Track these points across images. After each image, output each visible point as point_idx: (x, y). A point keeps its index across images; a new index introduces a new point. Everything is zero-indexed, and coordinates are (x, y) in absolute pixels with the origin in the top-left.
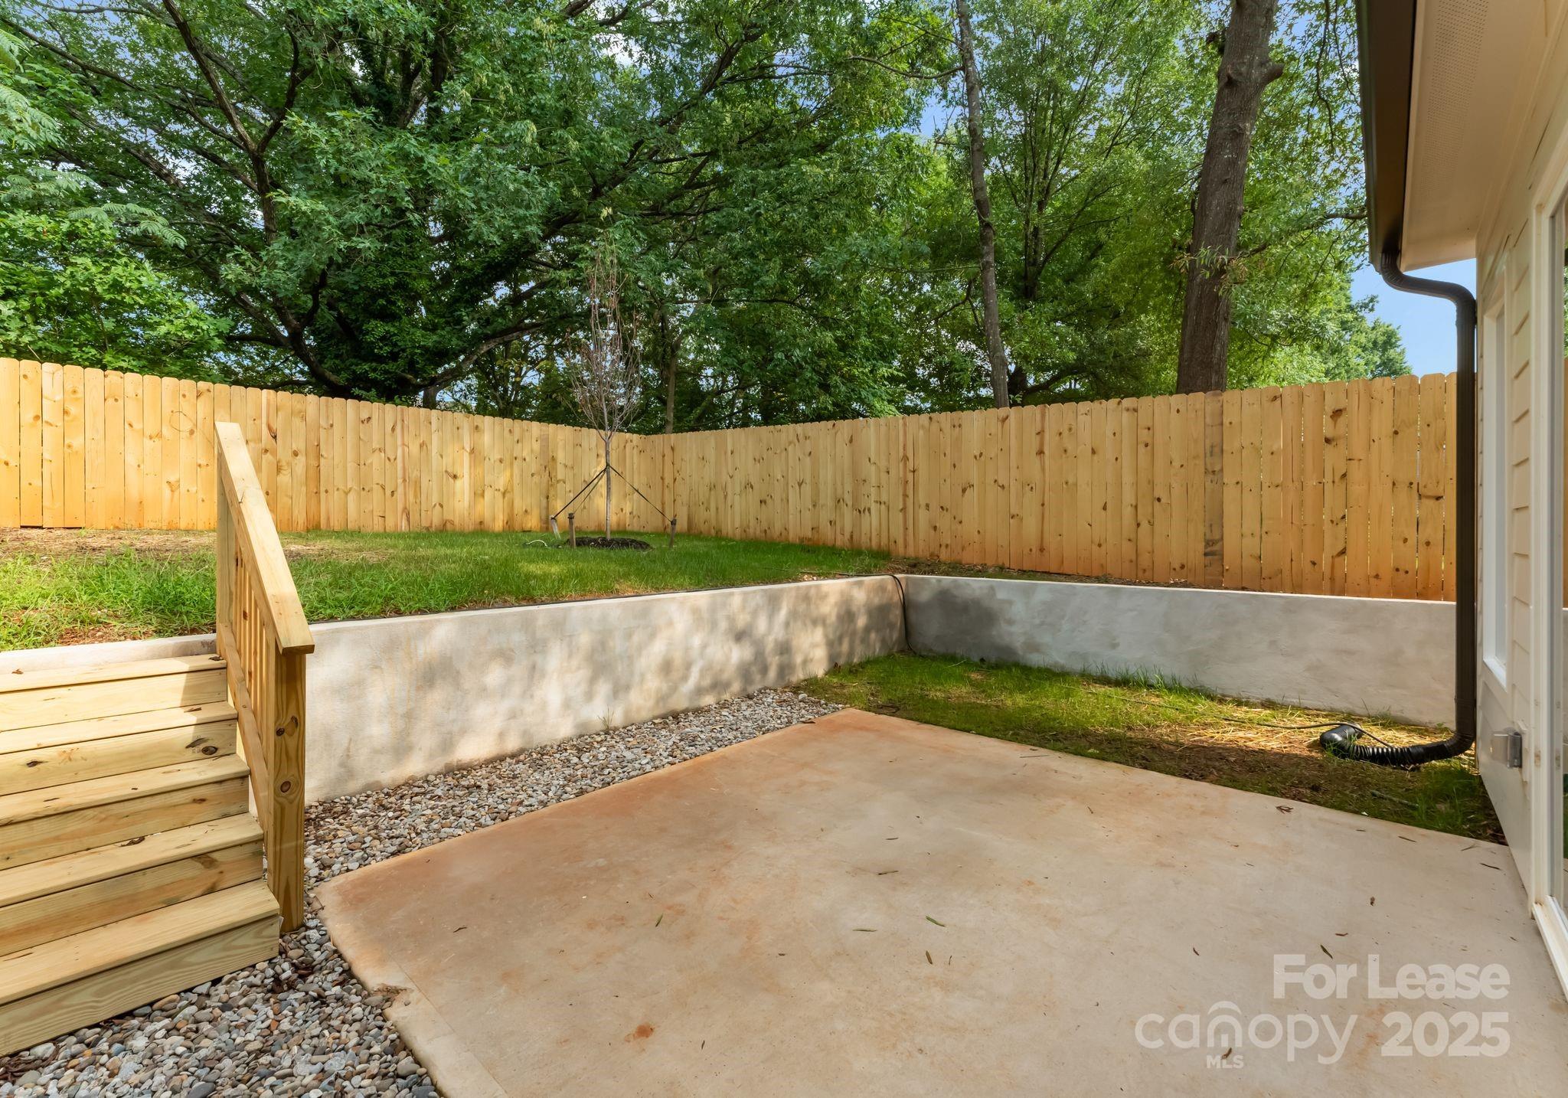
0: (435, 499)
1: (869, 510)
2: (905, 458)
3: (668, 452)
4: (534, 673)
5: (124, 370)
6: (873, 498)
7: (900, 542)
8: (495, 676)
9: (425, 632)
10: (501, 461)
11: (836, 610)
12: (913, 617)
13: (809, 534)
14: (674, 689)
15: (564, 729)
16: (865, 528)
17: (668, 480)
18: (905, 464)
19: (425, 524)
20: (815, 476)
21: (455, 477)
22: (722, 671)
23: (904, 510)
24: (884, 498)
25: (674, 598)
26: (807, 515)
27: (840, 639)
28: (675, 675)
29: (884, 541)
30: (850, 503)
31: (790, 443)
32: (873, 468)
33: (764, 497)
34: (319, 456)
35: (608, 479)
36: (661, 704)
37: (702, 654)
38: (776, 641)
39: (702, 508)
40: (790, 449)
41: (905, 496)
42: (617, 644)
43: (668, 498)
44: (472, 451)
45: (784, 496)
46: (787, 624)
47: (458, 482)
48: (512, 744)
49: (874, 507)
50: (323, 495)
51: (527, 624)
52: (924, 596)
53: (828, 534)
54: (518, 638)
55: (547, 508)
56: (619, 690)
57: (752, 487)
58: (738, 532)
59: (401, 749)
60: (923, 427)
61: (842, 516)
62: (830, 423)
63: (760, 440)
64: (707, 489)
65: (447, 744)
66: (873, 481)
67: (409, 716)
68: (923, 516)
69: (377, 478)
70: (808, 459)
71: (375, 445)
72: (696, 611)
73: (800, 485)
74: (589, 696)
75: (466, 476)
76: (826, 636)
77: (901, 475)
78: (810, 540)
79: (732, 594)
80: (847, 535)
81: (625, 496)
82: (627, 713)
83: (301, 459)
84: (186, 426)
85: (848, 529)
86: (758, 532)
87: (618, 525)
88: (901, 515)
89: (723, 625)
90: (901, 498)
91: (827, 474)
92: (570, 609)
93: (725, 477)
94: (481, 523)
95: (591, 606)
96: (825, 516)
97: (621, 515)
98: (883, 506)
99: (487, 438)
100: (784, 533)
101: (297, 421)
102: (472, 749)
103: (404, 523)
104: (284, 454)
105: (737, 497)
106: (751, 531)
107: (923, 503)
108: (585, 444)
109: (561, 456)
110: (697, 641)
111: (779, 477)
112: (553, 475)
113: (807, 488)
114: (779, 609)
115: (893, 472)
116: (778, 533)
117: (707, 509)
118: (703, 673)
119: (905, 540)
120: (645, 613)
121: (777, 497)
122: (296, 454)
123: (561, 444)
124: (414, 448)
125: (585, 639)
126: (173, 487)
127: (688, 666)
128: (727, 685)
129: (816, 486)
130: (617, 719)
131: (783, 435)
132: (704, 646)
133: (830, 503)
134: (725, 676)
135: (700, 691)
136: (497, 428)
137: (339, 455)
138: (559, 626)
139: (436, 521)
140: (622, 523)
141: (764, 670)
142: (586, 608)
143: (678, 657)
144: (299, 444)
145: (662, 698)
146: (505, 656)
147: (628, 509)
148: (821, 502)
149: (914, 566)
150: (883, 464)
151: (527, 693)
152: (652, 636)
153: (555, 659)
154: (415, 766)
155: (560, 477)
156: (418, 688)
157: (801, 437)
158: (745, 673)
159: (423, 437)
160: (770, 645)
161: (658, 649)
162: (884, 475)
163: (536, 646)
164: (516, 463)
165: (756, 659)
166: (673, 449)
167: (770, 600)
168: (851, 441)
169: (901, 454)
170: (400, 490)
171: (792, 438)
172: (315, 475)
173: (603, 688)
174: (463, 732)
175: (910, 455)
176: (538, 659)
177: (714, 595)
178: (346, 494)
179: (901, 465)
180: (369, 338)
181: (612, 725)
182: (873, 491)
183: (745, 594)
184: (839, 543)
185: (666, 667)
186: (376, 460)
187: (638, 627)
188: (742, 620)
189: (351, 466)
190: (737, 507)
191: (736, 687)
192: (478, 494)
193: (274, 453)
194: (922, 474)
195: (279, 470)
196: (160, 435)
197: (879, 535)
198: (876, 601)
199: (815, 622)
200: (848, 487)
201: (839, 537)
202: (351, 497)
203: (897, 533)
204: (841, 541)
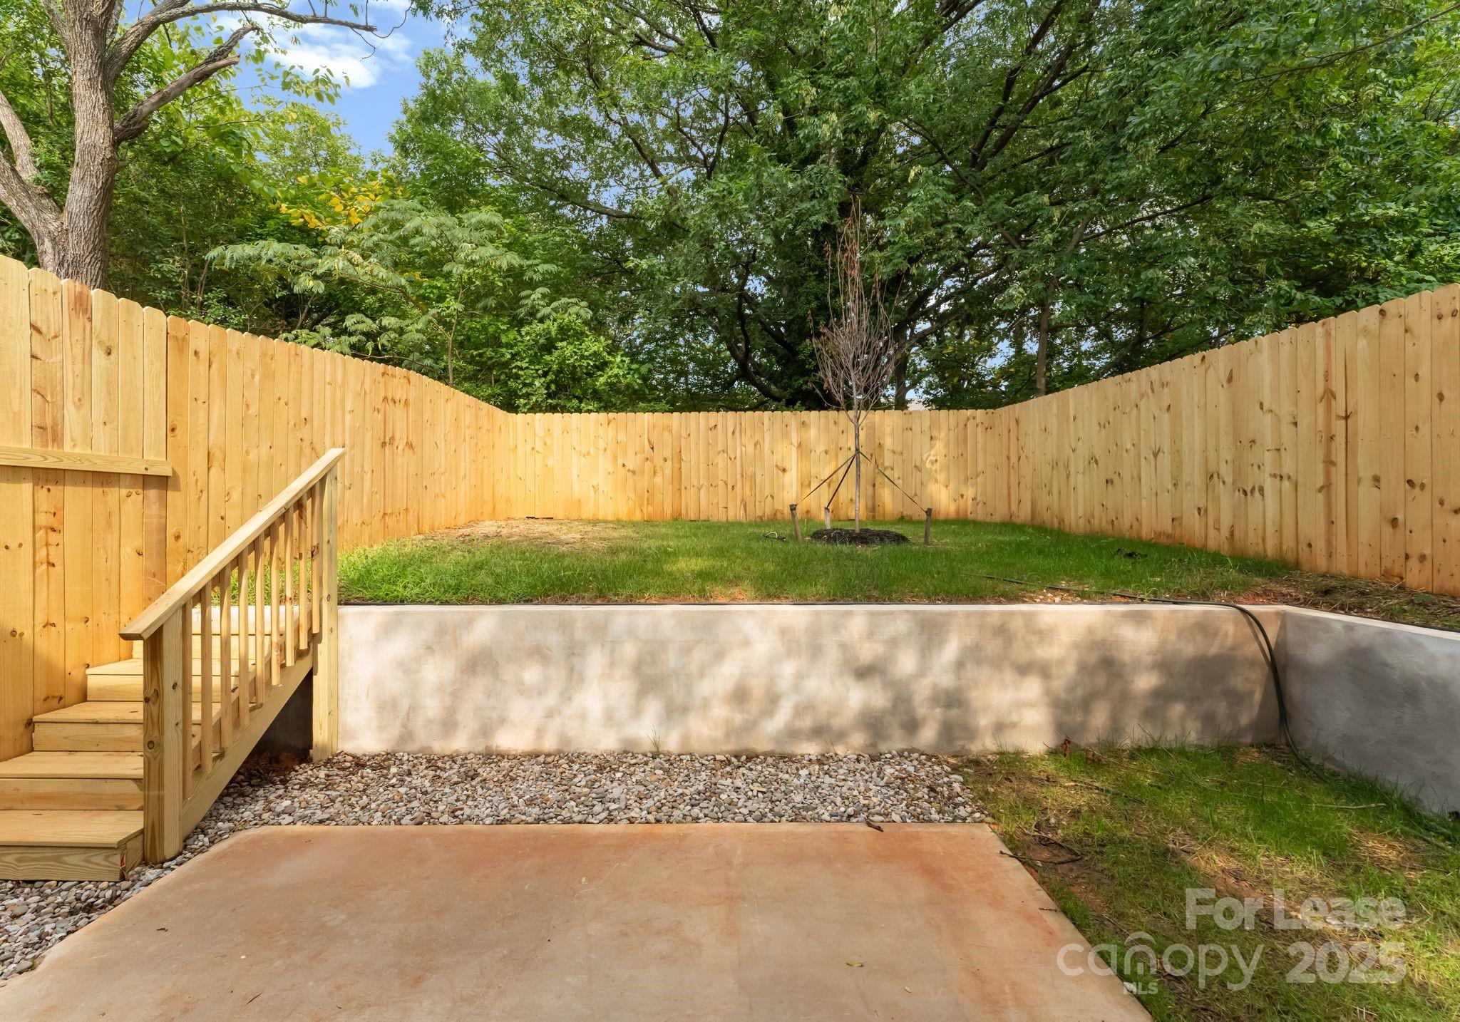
0: (767, 492)
1: (1261, 490)
2: (1329, 395)
3: (1013, 424)
4: (574, 678)
5: (589, 411)
6: (1268, 469)
7: (1320, 545)
8: (532, 674)
9: (469, 622)
10: (826, 452)
11: (1074, 656)
12: (1295, 689)
13: (1168, 527)
14: (751, 726)
15: (606, 742)
16: (1254, 519)
17: (1014, 459)
18: (1328, 408)
19: (759, 513)
20: (1176, 440)
21: (784, 470)
22: (831, 715)
23: (1326, 488)
24: (1288, 468)
25: (752, 612)
26: (1166, 499)
27: (1086, 703)
28: (754, 707)
29: (1289, 542)
30: (1229, 480)
31: (1142, 396)
32: (1268, 419)
33: (1111, 475)
34: (680, 460)
35: (858, 466)
36: (733, 739)
37: (797, 688)
38: (935, 687)
39: (1045, 491)
40: (1142, 404)
41: (1329, 463)
42: (671, 659)
43: (1014, 481)
44: (800, 445)
45: (1135, 473)
46: (960, 665)
47: (787, 475)
48: (549, 744)
49: (1269, 484)
50: (683, 491)
51: (565, 626)
52: (1318, 653)
53: (1195, 529)
54: (554, 639)
55: (874, 496)
56: (674, 712)
57: (1096, 462)
58: (1082, 522)
59: (448, 725)
60: (1365, 332)
61: (1217, 500)
62: (1199, 355)
63: (1106, 398)
64: (1049, 467)
65: (486, 730)
66: (1269, 442)
67: (455, 695)
68: (1367, 499)
69: (721, 475)
70: (1166, 416)
71: (720, 448)
72: (784, 632)
73: (1155, 455)
74: (637, 712)
75: (794, 469)
76: (1048, 692)
77: (1321, 425)
78: (1169, 536)
79: (850, 613)
80: (1225, 532)
81: (966, 480)
82: (685, 739)
83: (669, 462)
84: (602, 445)
85: (1226, 522)
86: (1104, 523)
87: (958, 513)
88: (1321, 497)
89: (832, 654)
90: (1321, 467)
91: (1194, 436)
92: (612, 613)
93: (1068, 451)
94: (808, 512)
95: (638, 612)
96: (1192, 498)
97: (961, 502)
98: (1286, 483)
99: (813, 432)
100: (1135, 524)
101: (666, 434)
102: (513, 740)
103: (742, 512)
104: (658, 461)
105: (1080, 476)
106: (1096, 521)
107: (1366, 475)
108: (916, 428)
109: (888, 442)
110: (788, 669)
111: (1129, 446)
112: (879, 462)
113: (1165, 460)
114: (942, 643)
115: (1304, 423)
116: (1127, 525)
117: (1050, 493)
118: (800, 710)
119: (1329, 543)
120: (708, 626)
121: (1127, 478)
122: (665, 460)
123: (888, 430)
124: (750, 448)
125: (629, 650)
126: (596, 489)
127: (773, 700)
128: (841, 736)
129: (1177, 453)
130: (672, 744)
131: (1134, 385)
132: (800, 677)
133: (1198, 480)
134: (837, 723)
135: (793, 734)
136: (823, 421)
137: (693, 458)
138: (599, 631)
139: (768, 511)
140: (961, 512)
141: (912, 726)
142: (631, 613)
143: (757, 686)
144: (668, 453)
145: (730, 732)
146: (539, 654)
147: (970, 493)
148: (1186, 478)
149: (1327, 592)
150: (1286, 409)
151: (566, 697)
152: (720, 656)
153: (595, 661)
154: (460, 743)
155: (887, 464)
156: (463, 672)
157: (1156, 386)
158: (873, 724)
159: (758, 437)
160: (922, 691)
161: (727, 673)
162: (1287, 430)
163: (574, 651)
164: (841, 453)
165: (894, 706)
166: (1017, 422)
167: (922, 627)
168: (1230, 380)
169: (1320, 390)
170: (739, 485)
171: (1145, 386)
172: (678, 476)
173: (653, 708)
174: (502, 721)
175: (1339, 389)
176: (576, 660)
177: (817, 613)
178: (699, 489)
179: (1321, 408)
180: (801, 357)
181: (663, 748)
182: (1268, 458)
183: (872, 614)
184: (1212, 544)
185: (740, 696)
186: (721, 460)
187: (699, 642)
188: (868, 652)
189: (703, 466)
190: (1080, 490)
191: (858, 740)
192: (805, 484)
193: (652, 461)
194: (1365, 422)
195: (655, 473)
196: (588, 454)
197: (1279, 531)
198: (1189, 650)
199: (1023, 670)
200: (1227, 455)
201: (1212, 533)
202: (703, 491)
203: (1314, 528)
204: (1217, 540)
